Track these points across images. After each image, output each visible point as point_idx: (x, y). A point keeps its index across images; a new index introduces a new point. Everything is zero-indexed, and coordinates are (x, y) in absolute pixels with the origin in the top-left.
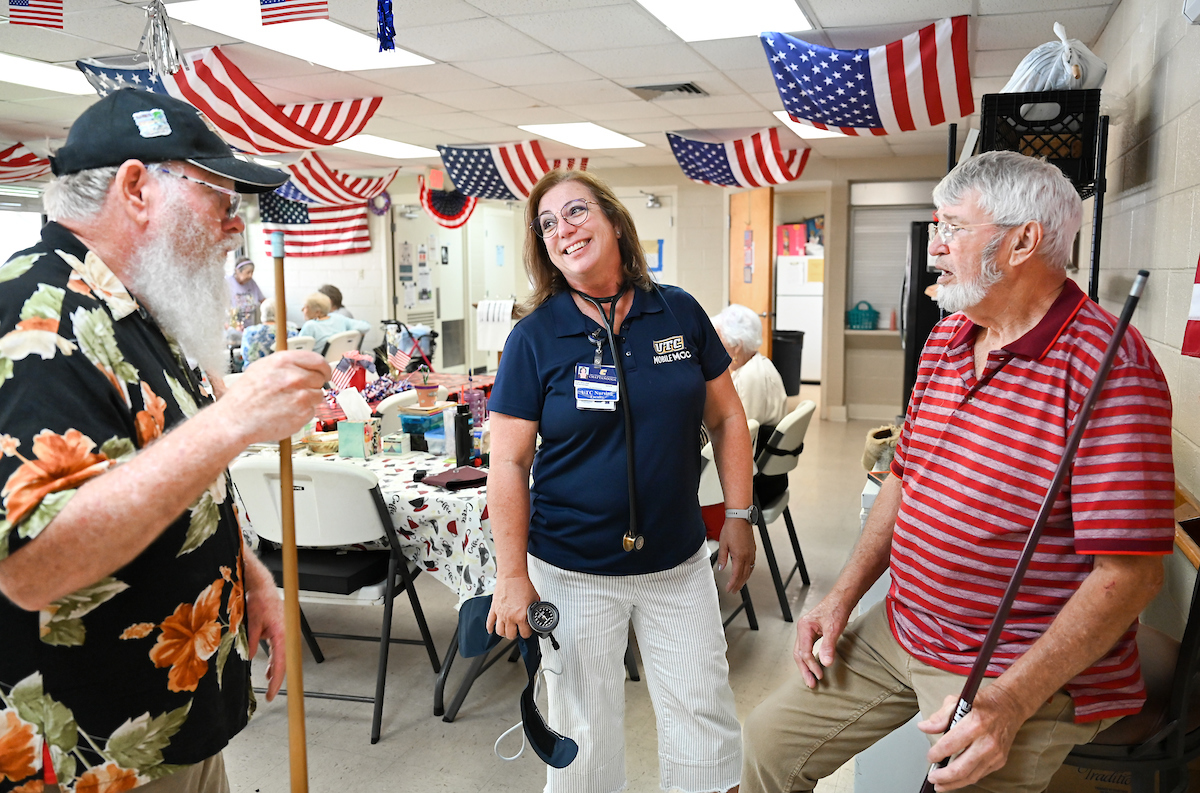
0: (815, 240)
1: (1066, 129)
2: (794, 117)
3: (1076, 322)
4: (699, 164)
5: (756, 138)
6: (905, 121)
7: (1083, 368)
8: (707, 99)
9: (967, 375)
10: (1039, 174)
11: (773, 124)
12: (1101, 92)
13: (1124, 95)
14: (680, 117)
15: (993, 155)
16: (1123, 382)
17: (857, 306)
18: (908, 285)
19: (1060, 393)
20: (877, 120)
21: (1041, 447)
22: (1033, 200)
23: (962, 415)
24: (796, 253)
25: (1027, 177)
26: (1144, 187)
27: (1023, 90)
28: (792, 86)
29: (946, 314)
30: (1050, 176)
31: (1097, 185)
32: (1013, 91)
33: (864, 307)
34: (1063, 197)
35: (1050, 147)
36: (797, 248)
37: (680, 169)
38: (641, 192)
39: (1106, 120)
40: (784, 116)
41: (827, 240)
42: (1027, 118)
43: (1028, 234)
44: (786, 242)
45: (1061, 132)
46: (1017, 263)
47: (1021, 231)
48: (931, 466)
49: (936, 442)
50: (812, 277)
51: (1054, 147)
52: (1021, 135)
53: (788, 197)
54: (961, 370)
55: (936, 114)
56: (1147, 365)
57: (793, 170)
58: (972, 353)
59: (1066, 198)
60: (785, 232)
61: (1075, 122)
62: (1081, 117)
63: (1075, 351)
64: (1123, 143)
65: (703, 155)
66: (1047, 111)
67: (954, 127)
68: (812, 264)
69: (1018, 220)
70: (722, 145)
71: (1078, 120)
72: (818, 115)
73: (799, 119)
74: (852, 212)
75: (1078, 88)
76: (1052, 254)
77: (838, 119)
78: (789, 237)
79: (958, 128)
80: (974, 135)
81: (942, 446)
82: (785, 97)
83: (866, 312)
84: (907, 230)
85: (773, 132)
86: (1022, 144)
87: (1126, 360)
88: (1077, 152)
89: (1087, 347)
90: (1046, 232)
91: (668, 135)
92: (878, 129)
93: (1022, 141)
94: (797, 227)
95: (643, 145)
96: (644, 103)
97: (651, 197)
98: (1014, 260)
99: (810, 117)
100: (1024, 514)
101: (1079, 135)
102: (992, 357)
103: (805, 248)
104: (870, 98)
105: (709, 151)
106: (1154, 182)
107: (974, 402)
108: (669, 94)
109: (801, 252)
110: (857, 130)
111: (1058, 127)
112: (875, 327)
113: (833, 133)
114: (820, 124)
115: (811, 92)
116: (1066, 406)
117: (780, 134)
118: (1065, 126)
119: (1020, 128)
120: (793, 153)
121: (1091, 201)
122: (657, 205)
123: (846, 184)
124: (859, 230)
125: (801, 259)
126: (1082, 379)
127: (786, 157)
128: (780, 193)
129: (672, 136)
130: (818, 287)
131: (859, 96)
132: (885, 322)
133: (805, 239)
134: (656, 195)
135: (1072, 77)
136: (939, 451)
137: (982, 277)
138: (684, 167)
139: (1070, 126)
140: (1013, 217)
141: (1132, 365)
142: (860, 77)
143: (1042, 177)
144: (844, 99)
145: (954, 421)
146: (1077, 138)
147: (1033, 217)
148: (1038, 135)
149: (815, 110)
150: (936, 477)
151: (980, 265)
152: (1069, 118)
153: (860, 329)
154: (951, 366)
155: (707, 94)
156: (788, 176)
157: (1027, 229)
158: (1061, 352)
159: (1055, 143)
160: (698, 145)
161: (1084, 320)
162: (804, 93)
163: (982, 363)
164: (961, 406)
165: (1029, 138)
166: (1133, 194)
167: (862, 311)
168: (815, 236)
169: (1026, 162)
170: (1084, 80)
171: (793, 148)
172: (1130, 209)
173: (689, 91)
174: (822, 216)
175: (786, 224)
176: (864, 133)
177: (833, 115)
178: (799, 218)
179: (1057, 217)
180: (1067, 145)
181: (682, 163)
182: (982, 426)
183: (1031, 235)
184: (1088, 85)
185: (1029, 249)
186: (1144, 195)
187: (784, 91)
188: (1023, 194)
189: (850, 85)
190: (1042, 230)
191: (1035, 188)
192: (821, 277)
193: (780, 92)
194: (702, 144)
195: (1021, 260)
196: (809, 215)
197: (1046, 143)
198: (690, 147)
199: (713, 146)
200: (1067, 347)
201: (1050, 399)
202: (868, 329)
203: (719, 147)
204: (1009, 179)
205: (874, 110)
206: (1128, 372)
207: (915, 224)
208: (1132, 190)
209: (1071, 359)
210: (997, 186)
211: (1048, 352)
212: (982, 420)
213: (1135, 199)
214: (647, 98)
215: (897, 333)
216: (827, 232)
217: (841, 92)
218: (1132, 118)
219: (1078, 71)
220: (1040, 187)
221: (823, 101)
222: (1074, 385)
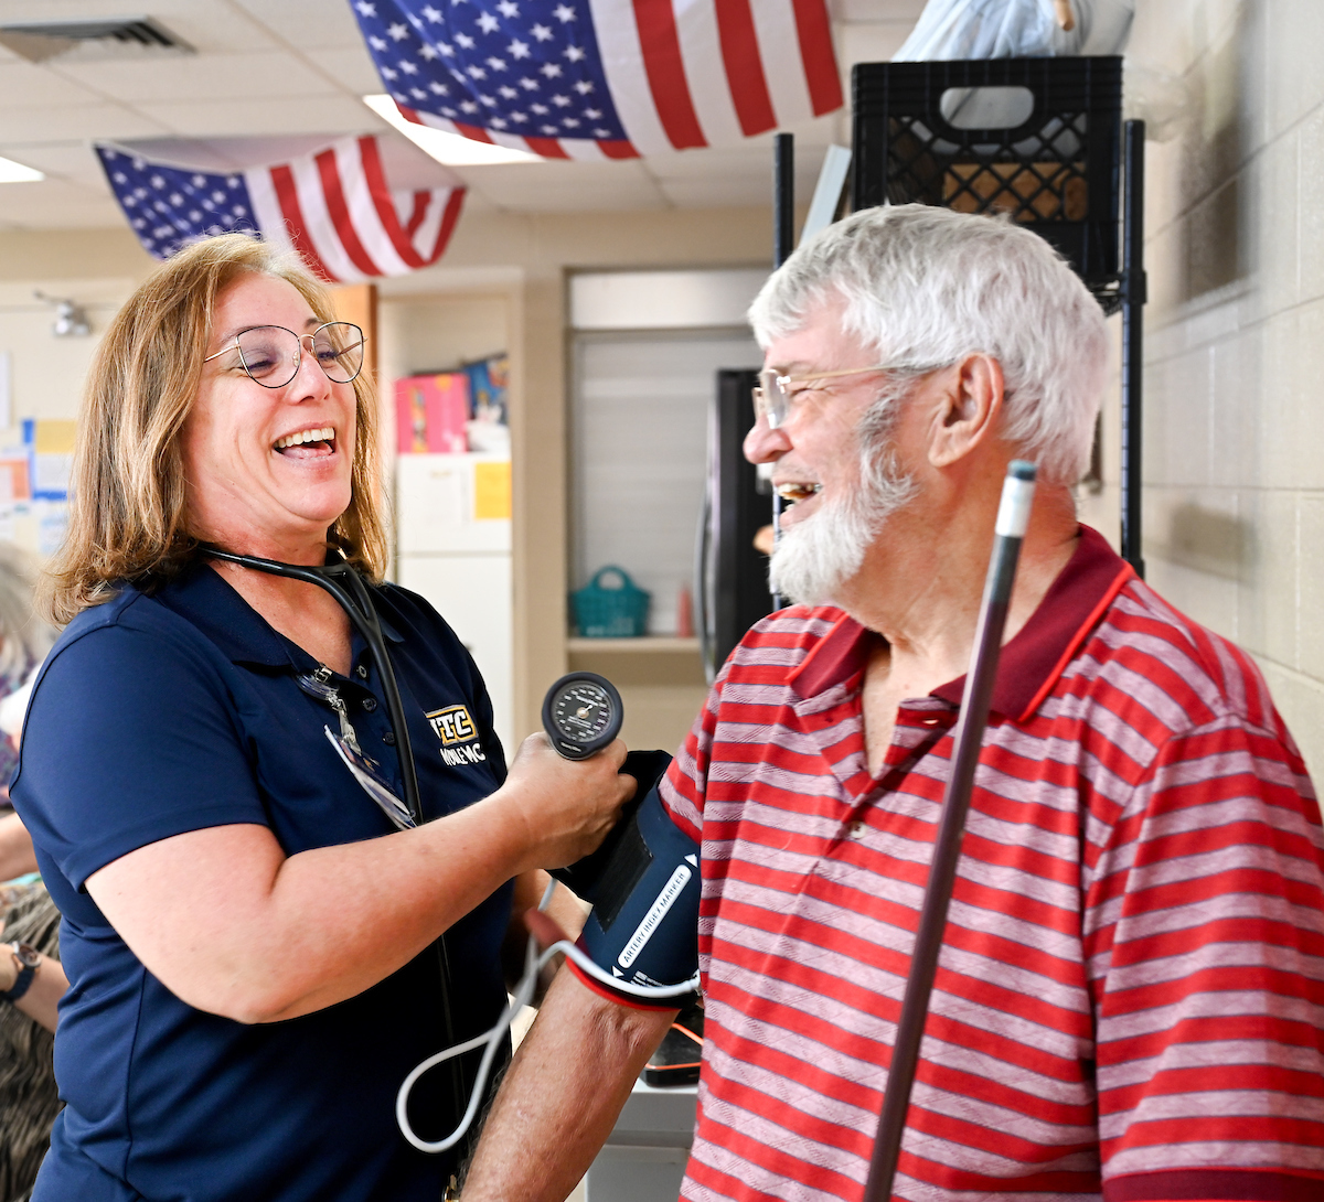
0: (489, 414)
1: (1048, 151)
2: (410, 110)
3: (1105, 628)
4: (183, 225)
5: (326, 160)
6: (682, 127)
7: (1120, 734)
8: (191, 63)
9: (848, 766)
10: (984, 248)
11: (367, 127)
12: (1126, 64)
13: (1179, 70)
14: (125, 106)
15: (881, 214)
16: (1219, 767)
17: (596, 579)
18: (715, 525)
19: (1067, 800)
20: (611, 120)
21: (1025, 941)
22: (972, 307)
23: (838, 871)
24: (443, 448)
25: (955, 254)
26: (1232, 290)
27: (945, 55)
28: (398, 32)
29: (785, 603)
30: (1011, 250)
31: (1126, 285)
32: (921, 55)
33: (612, 582)
34: (1049, 301)
35: (1014, 193)
36: (448, 436)
37: (134, 239)
38: (39, 295)
39: (1138, 129)
40: (385, 106)
41: (516, 411)
42: (958, 123)
43: (968, 388)
44: (419, 421)
45: (1037, 157)
46: (946, 459)
47: (951, 382)
48: (764, 1010)
49: (774, 944)
50: (484, 509)
51: (1025, 192)
52: (945, 163)
53: (417, 307)
54: (833, 754)
55: (754, 110)
56: (1270, 726)
57: (424, 242)
58: (854, 705)
59: (1056, 301)
60: (416, 397)
61: (1068, 136)
62: (1081, 123)
63: (1100, 692)
64: (1183, 184)
65: (192, 203)
66: (1003, 106)
67: (786, 143)
68: (485, 474)
69: (942, 355)
70: (241, 177)
71: (1075, 131)
72: (468, 107)
73: (422, 116)
74: (575, 347)
75: (1071, 53)
76: (1036, 441)
77: (519, 117)
78: (426, 408)
79: (797, 143)
80: (837, 163)
81: (789, 955)
82: (384, 59)
83: (617, 594)
84: (707, 388)
85: (368, 146)
86: (950, 185)
87: (1220, 710)
88: (1076, 207)
89: (1129, 682)
90: (1011, 386)
91: (100, 152)
92: (618, 144)
93: (949, 179)
94: (444, 383)
95: (34, 176)
96: (25, 68)
97: (64, 310)
98: (941, 451)
99: (448, 112)
100: (989, 1123)
101: (1080, 166)
102: (908, 716)
103: (466, 435)
104: (592, 67)
105: (206, 192)
106: (1253, 280)
107: (864, 835)
108: (90, 46)
109: (457, 444)
110: (567, 144)
111: (1029, 145)
112: (641, 631)
113: (508, 152)
114: (474, 127)
115: (446, 50)
116: (1080, 832)
117: (386, 151)
118: (1047, 144)
119: (943, 146)
120: (422, 200)
121: (1116, 324)
122: (81, 329)
123: (556, 275)
124: (595, 389)
125: (457, 463)
126: (1117, 762)
127: (404, 208)
128: (396, 298)
129: (110, 155)
130: (499, 533)
131: (564, 63)
132: (666, 618)
133: (464, 411)
134: (79, 302)
135: (1056, 25)
136: (781, 968)
137: (865, 495)
138: (146, 233)
139: (1058, 144)
140: (929, 348)
141: (1235, 722)
142: (565, 14)
143: (994, 254)
144: (530, 67)
145: (815, 886)
146: (1074, 173)
147: (977, 344)
148: (986, 163)
149: (459, 93)
150: (776, 1038)
151: (857, 464)
152: (1053, 125)
153: (606, 636)
154: (809, 744)
155: (190, 49)
156: (411, 258)
157: (966, 374)
158: (1068, 698)
159: (1025, 183)
160: (178, 179)
161: (1121, 621)
162: (429, 51)
163: (884, 734)
164: (836, 848)
165: (966, 171)
166: (1210, 308)
167: (608, 592)
168: (490, 402)
169: (956, 225)
170: (1084, 33)
171: (422, 185)
172: (1204, 345)
173: (144, 41)
174: (501, 356)
175: (419, 375)
176: (583, 151)
177: (505, 107)
178: (450, 358)
179: (1039, 347)
180: (1052, 190)
181: (140, 223)
182: (884, 895)
183: (976, 388)
184: (1094, 47)
185: (973, 423)
186: (1233, 310)
187: (379, 44)
188: (948, 296)
189: (542, 33)
190: (1003, 380)
191: (977, 280)
192: (504, 505)
193: (371, 47)
194: (187, 176)
195: (956, 451)
196: (473, 353)
197: (1006, 185)
198: (158, 182)
199: (215, 182)
200: (1081, 687)
201: (1045, 818)
202: (625, 636)
203: (233, 183)
204: (914, 263)
205: (602, 97)
206: (1227, 741)
207: (726, 376)
208: (1210, 298)
209: (1089, 712)
210: (884, 282)
211: (1042, 702)
212: (884, 881)
213: (1216, 318)
214: (37, 57)
215: (694, 644)
216: (515, 392)
217: (519, 49)
218: (1197, 126)
219: (1067, 12)
220: (987, 276)
221: (477, 73)
222: (1100, 778)
